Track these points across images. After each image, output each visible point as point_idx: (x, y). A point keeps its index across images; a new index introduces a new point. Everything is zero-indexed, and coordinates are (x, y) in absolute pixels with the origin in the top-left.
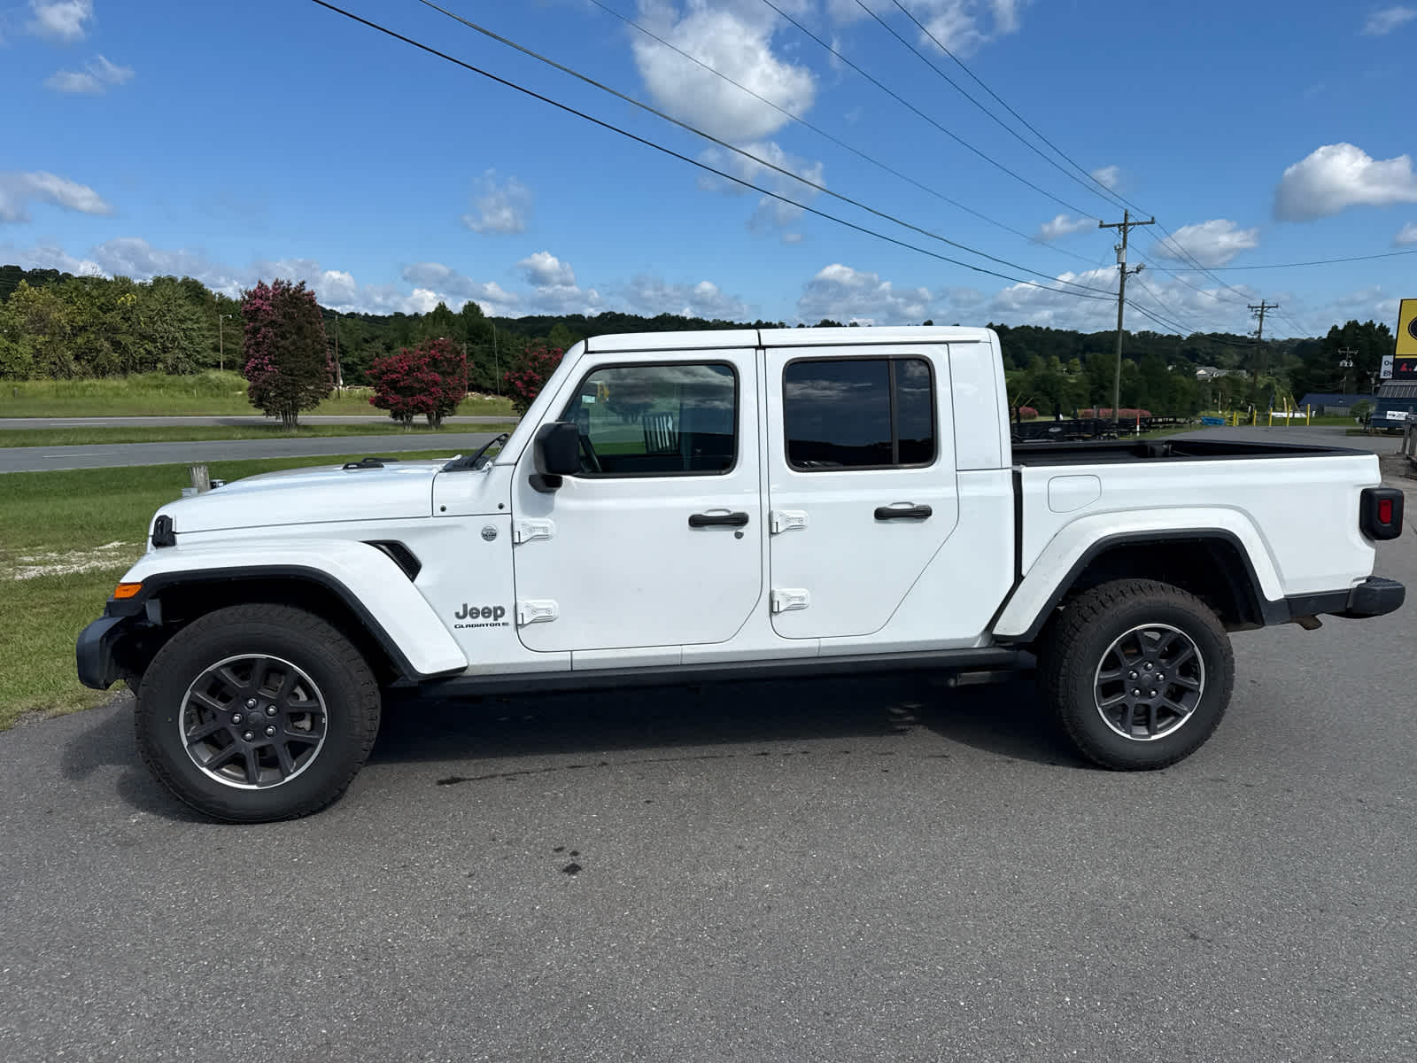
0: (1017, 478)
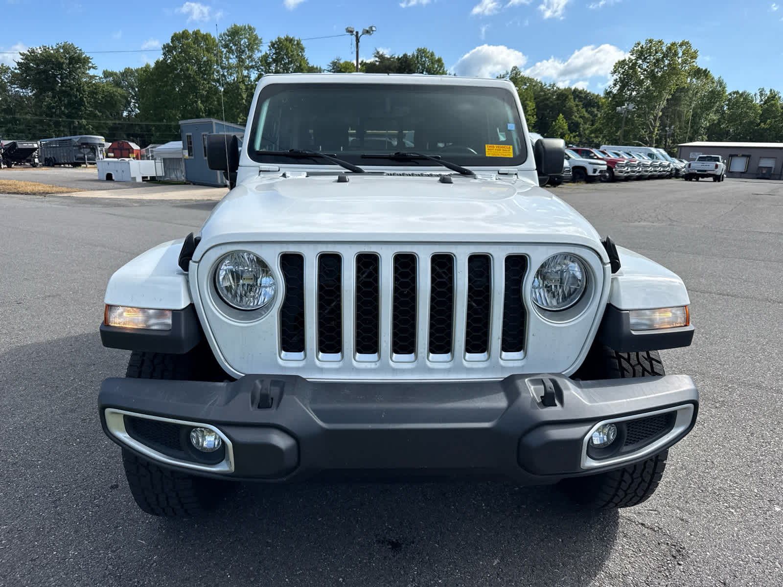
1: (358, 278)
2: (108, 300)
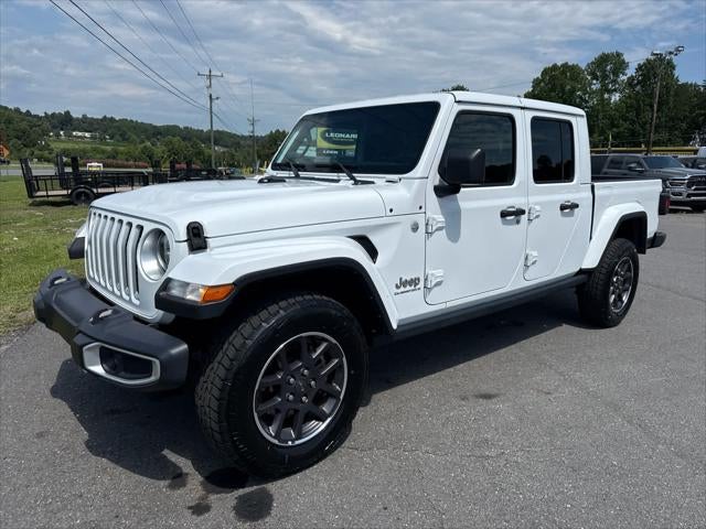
0: (593, 187)
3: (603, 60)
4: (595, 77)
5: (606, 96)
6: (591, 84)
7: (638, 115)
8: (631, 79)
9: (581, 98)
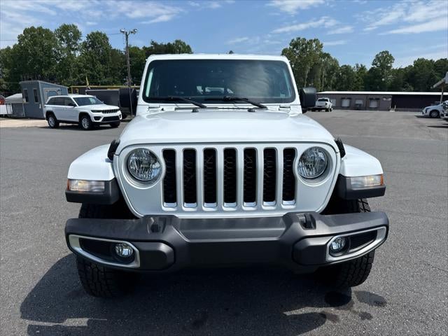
1: (205, 162)
2: (69, 177)
3: (65, 29)
4: (62, 39)
5: (72, 52)
6: (61, 43)
7: (94, 66)
8: (85, 43)
9: (55, 52)
